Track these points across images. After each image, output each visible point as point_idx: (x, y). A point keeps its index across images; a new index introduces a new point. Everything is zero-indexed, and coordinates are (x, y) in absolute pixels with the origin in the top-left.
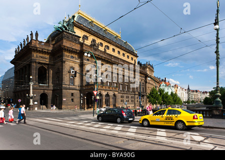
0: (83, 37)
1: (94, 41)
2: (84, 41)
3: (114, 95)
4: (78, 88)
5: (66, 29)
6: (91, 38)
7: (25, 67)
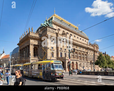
0: (58, 30)
1: (64, 31)
2: (58, 32)
3: (76, 63)
4: (55, 59)
5: (48, 25)
6: (62, 30)
7: (26, 47)
